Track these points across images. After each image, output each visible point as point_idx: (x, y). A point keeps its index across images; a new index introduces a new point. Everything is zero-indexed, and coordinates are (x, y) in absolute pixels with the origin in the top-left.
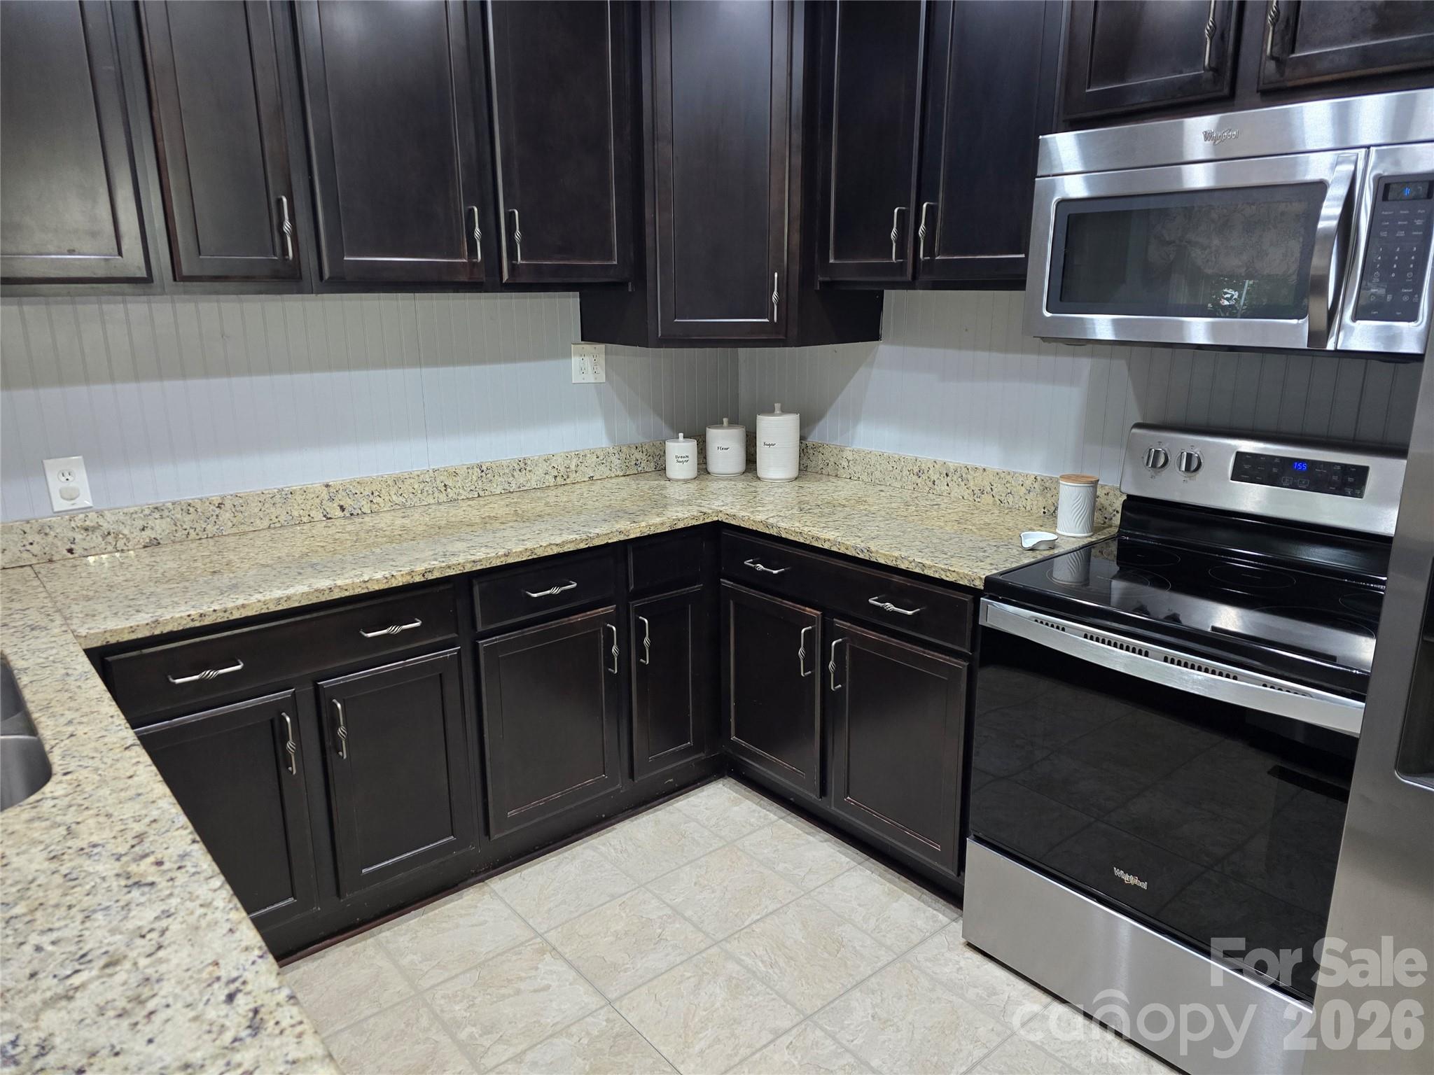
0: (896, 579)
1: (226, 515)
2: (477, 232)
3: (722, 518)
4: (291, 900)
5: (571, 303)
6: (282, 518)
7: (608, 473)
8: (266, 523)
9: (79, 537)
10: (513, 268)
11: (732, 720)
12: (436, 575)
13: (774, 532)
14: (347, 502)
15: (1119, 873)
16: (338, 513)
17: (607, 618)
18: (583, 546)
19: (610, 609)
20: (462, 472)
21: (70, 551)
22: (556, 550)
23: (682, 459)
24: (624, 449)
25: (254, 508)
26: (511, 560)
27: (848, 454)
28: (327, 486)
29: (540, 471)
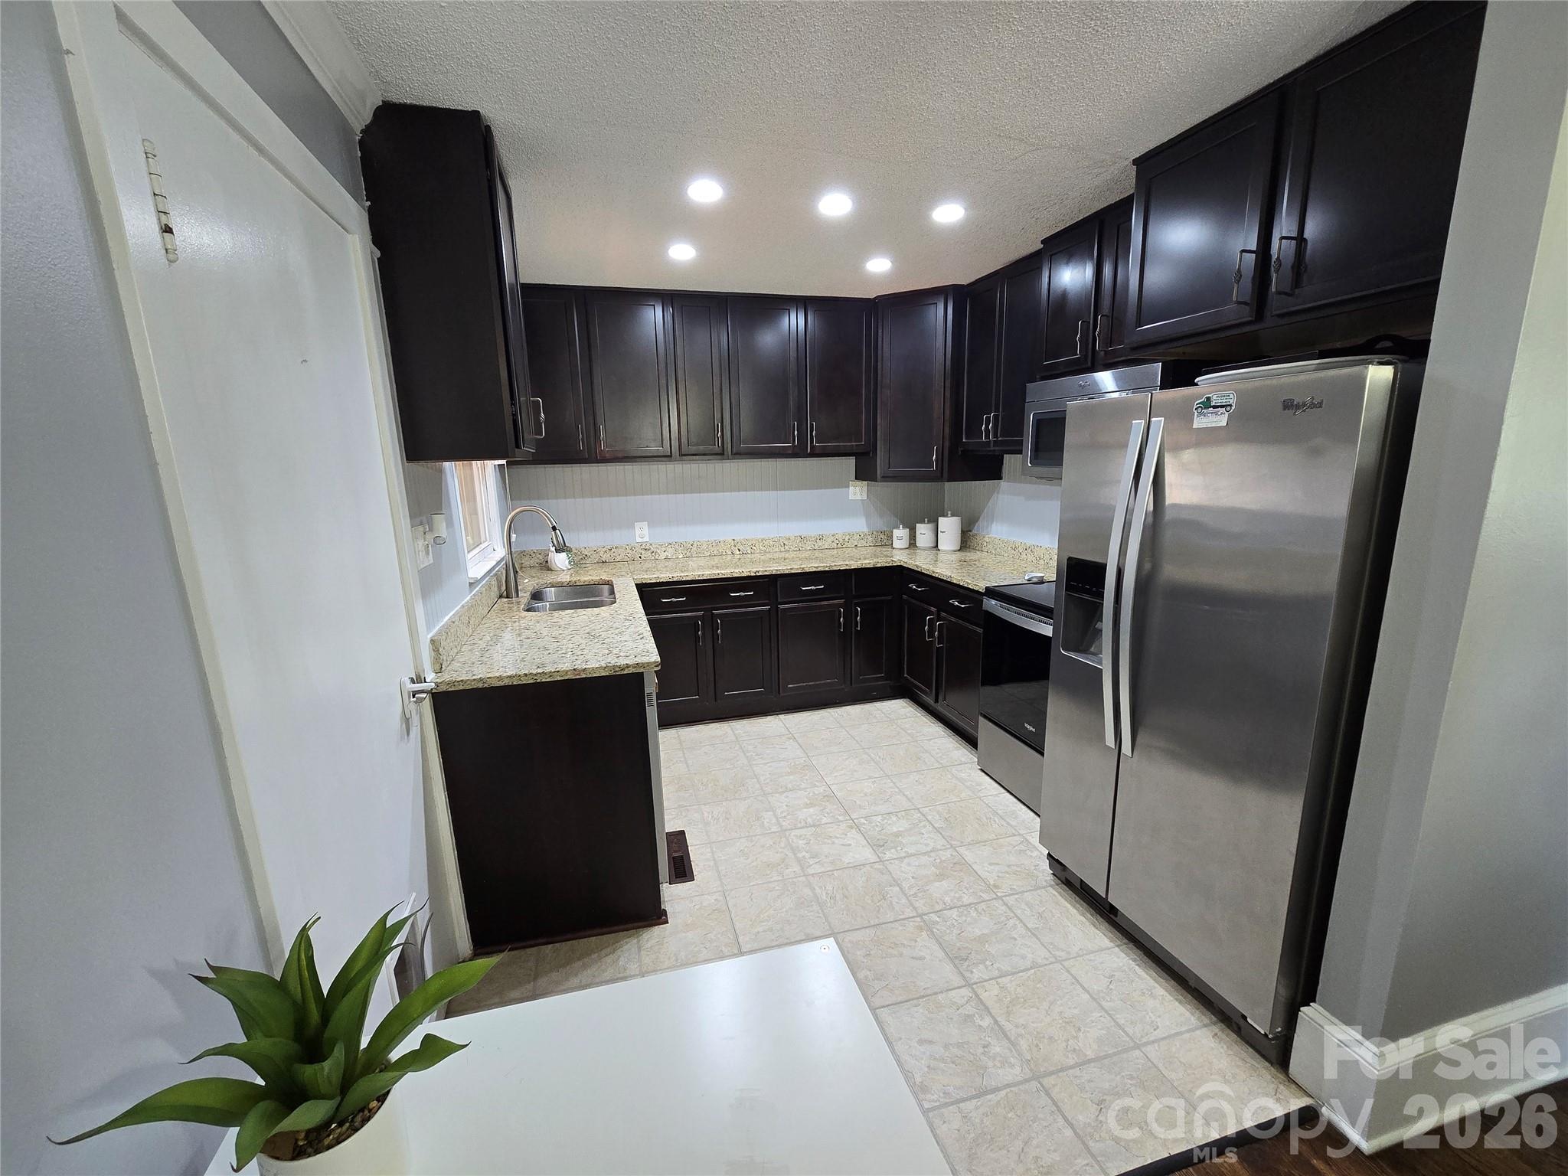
0: (962, 591)
2: (796, 433)
3: (902, 564)
4: (698, 697)
5: (851, 462)
7: (865, 544)
9: (644, 553)
10: (813, 447)
11: (905, 666)
12: (760, 574)
13: (919, 570)
14: (743, 548)
15: (1026, 725)
16: (737, 552)
17: (840, 605)
18: (827, 569)
19: (842, 601)
20: (793, 538)
21: (641, 558)
22: (814, 570)
23: (900, 538)
24: (874, 533)
25: (704, 546)
26: (793, 572)
27: (986, 539)
29: (829, 541)
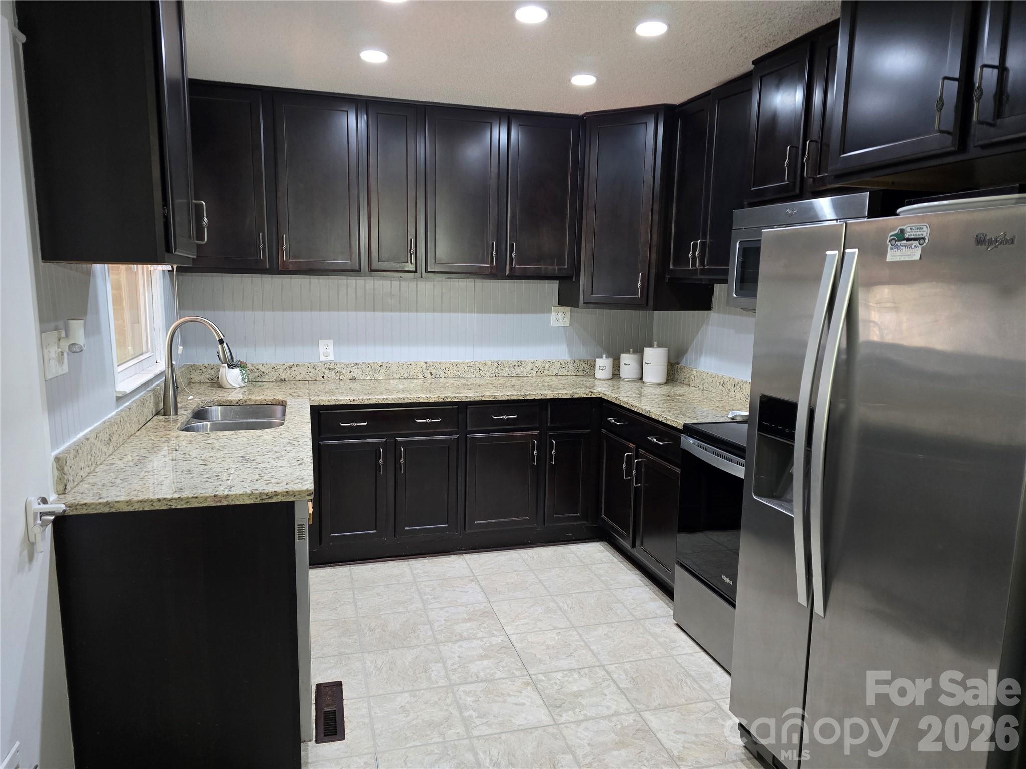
0: (661, 427)
1: (383, 371)
2: (494, 254)
3: (601, 395)
4: (375, 531)
5: (554, 286)
6: (405, 375)
7: (566, 373)
8: (398, 376)
9: (327, 372)
10: (512, 269)
11: (603, 506)
12: (449, 400)
13: (618, 402)
14: (434, 372)
15: (723, 577)
16: (429, 376)
17: (533, 437)
18: (521, 398)
19: (536, 432)
20: (489, 364)
21: (323, 377)
22: (507, 398)
23: (603, 368)
24: (577, 362)
26: (484, 399)
27: (694, 373)
28: (426, 363)
29: (528, 368)
